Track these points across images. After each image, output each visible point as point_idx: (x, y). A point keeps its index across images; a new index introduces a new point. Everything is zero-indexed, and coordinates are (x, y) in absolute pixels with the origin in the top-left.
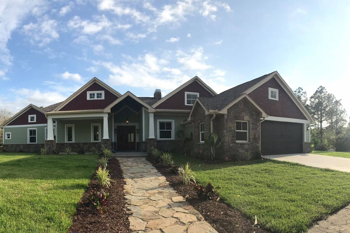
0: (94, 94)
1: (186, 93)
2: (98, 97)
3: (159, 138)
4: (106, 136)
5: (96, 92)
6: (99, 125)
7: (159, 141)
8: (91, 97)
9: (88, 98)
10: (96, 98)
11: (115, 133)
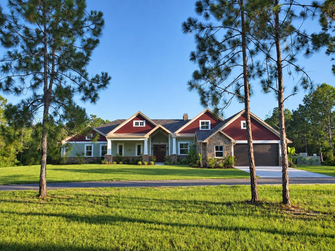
0: (138, 123)
1: (200, 121)
2: (141, 125)
3: (179, 154)
4: (146, 153)
5: (140, 121)
6: (141, 144)
7: (180, 156)
8: (136, 125)
9: (134, 125)
10: (139, 126)
11: (152, 150)
